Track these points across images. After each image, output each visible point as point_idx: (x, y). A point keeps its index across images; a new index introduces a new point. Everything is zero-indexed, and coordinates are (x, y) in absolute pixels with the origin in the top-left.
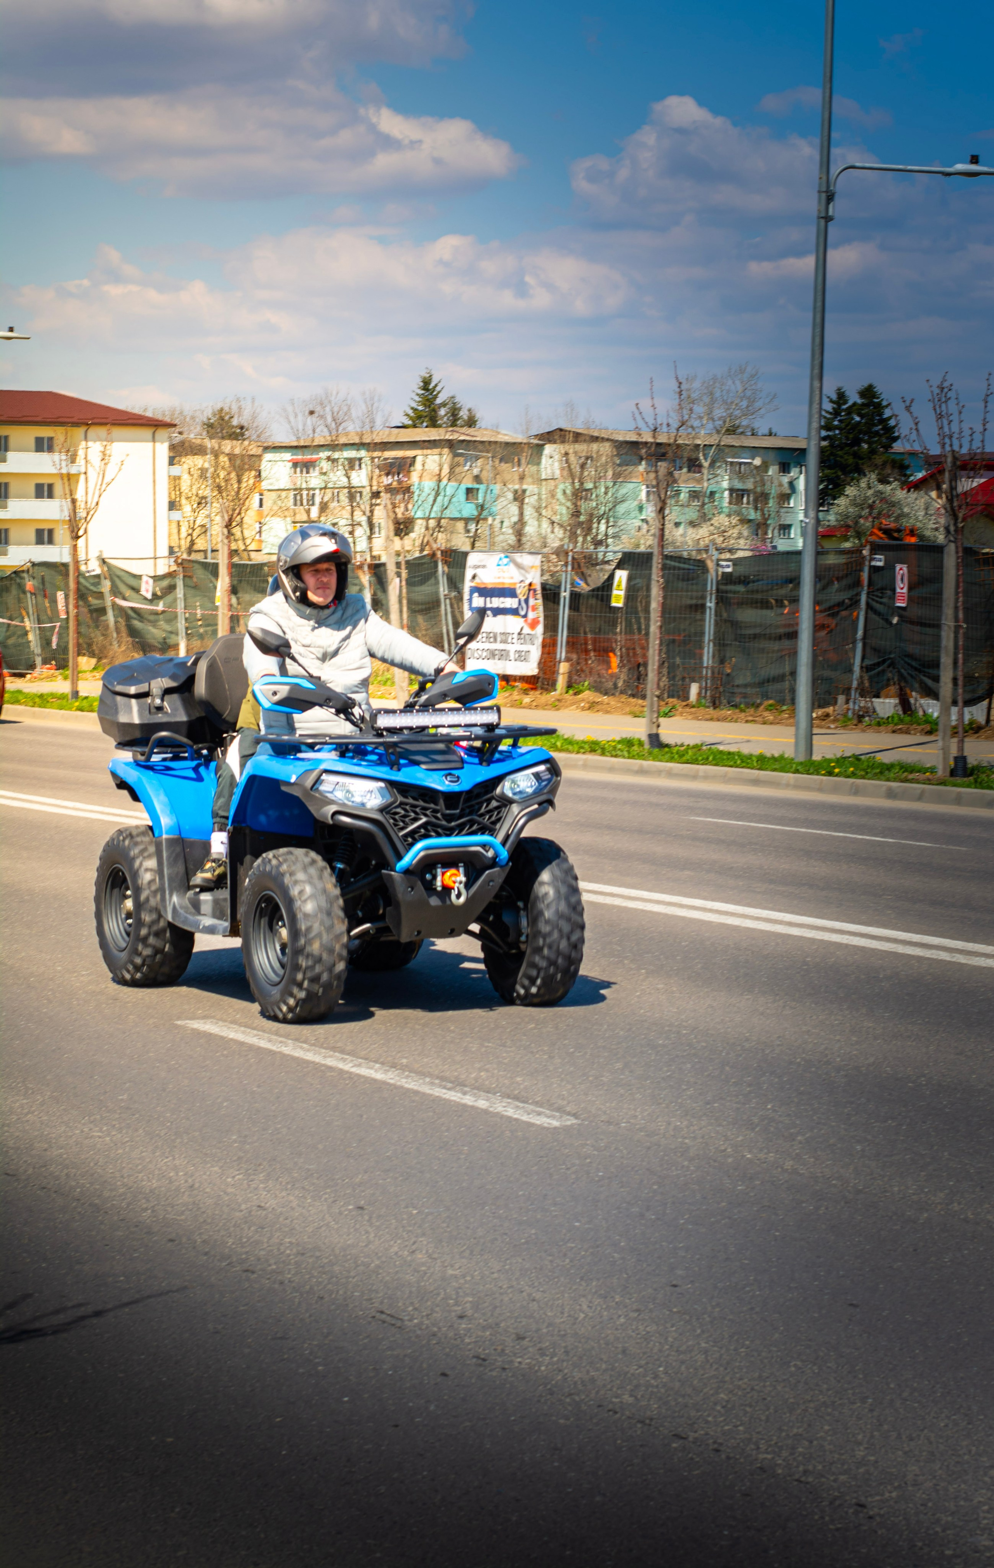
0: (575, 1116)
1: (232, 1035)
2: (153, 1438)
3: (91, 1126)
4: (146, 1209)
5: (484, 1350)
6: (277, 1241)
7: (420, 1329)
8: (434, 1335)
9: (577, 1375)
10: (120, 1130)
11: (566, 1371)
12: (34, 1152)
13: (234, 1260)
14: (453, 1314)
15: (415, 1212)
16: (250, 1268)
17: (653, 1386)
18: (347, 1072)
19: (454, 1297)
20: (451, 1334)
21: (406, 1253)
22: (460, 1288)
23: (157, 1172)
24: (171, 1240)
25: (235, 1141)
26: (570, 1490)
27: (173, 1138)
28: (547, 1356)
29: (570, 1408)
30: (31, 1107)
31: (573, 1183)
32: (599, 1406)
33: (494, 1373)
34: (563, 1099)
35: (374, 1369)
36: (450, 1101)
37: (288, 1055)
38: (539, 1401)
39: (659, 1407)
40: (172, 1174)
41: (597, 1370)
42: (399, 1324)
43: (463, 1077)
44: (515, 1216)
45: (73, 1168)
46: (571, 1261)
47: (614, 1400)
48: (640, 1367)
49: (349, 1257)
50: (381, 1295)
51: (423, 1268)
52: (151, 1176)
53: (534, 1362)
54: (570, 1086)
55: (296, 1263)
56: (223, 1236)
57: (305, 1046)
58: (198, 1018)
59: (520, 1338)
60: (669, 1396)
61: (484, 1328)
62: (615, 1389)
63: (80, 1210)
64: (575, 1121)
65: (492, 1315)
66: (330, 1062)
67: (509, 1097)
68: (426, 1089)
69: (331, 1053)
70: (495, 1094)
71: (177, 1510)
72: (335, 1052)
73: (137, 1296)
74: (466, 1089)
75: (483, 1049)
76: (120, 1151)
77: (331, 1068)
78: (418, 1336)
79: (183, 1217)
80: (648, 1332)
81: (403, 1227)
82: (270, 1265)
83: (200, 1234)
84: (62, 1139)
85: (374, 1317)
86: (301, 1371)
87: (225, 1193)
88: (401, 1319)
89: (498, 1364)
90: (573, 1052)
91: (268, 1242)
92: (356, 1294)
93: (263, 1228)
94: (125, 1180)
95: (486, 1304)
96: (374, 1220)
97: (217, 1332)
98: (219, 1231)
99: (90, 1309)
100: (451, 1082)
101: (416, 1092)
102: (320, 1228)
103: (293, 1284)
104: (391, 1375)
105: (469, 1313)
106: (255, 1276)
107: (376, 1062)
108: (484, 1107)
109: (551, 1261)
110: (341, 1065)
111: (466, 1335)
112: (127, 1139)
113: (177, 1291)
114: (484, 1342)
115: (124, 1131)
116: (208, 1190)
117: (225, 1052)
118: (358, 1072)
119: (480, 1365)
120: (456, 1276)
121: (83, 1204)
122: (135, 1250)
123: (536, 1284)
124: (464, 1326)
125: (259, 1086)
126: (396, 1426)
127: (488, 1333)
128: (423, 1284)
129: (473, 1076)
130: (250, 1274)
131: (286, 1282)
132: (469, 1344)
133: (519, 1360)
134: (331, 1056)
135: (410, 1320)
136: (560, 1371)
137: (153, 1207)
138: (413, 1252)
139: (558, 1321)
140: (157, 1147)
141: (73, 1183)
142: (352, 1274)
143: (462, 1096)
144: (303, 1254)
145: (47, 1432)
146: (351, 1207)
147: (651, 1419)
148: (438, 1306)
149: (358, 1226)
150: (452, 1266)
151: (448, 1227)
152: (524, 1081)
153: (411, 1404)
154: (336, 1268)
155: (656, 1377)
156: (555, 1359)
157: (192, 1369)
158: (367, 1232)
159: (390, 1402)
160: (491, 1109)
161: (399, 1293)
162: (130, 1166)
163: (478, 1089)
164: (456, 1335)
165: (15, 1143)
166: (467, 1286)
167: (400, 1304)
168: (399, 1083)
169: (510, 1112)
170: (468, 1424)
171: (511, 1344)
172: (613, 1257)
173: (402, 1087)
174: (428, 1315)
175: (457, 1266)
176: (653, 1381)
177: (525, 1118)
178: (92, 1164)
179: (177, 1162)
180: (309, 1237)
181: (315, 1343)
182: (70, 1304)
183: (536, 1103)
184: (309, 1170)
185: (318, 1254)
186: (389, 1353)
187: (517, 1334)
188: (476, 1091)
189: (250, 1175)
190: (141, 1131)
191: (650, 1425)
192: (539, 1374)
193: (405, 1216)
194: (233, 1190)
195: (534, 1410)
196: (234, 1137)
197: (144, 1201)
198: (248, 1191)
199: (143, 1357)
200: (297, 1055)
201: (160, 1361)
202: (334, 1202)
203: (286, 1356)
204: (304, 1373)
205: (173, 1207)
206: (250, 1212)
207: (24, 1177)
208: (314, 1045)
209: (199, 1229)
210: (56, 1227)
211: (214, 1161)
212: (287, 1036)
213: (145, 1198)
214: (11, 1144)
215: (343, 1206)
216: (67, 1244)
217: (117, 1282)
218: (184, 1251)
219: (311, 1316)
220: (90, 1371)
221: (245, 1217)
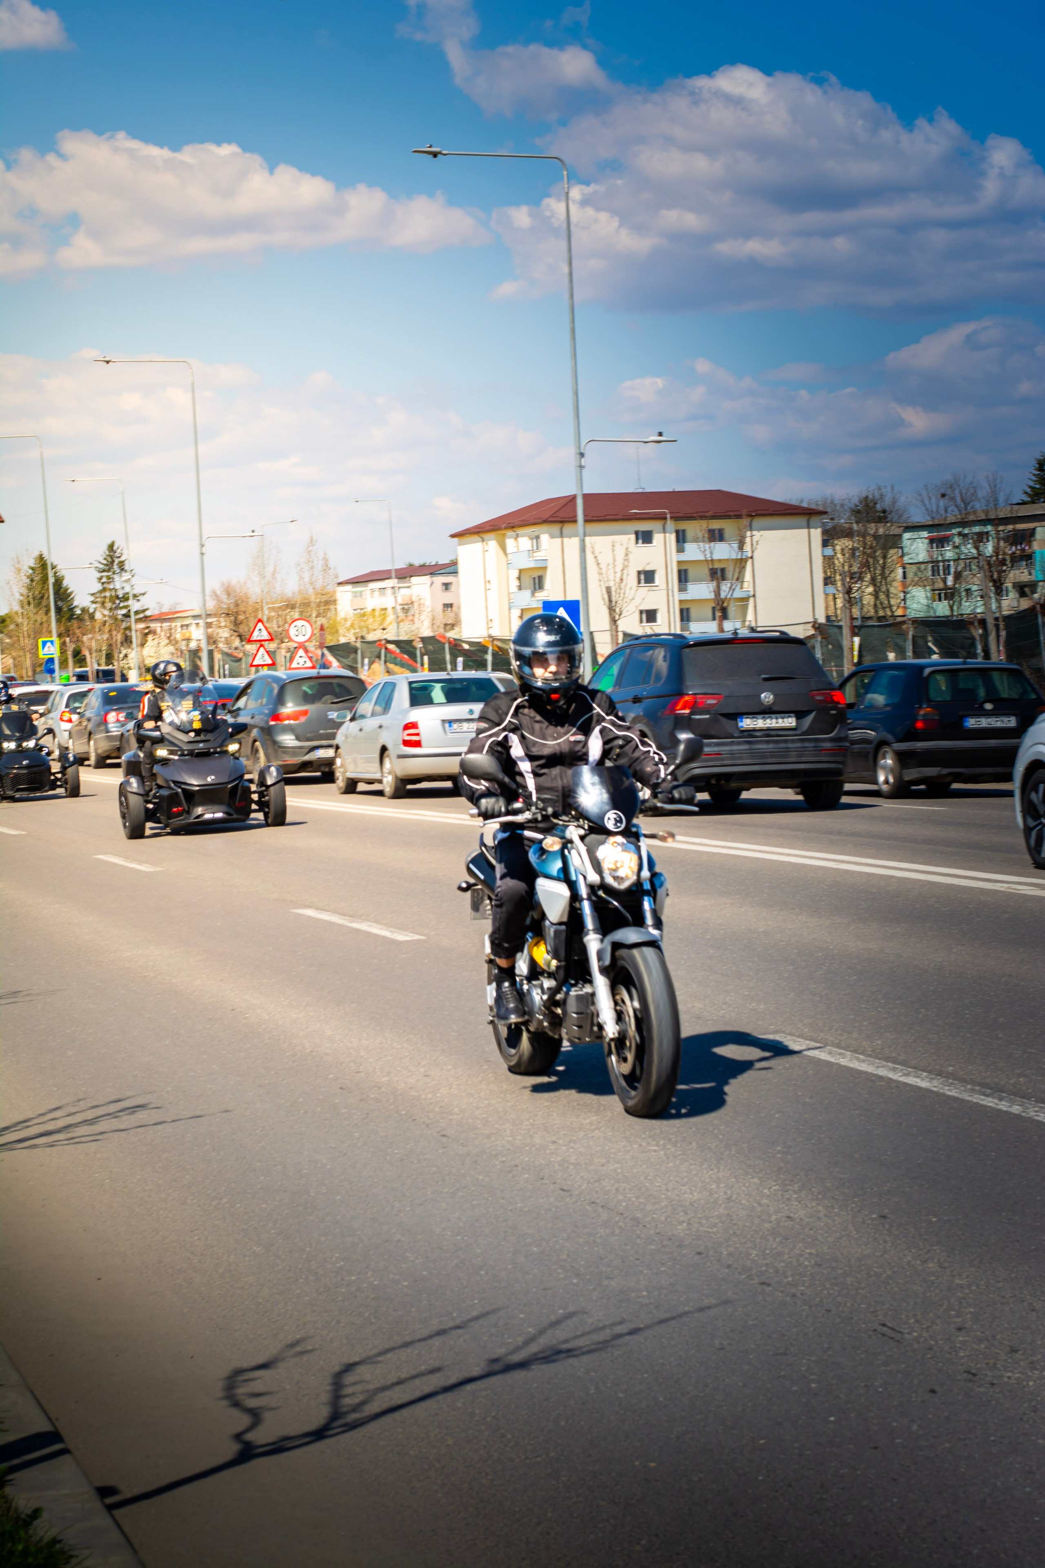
2: (637, 1463)
3: (650, 1140)
4: (683, 1222)
5: (976, 1364)
6: (798, 1252)
7: (918, 1343)
8: (930, 1349)
10: (675, 1144)
12: (593, 1167)
13: (754, 1272)
14: (953, 1326)
15: (934, 1219)
16: (767, 1281)
18: (897, 1081)
19: (957, 1307)
20: (947, 1348)
21: (918, 1262)
22: (964, 1298)
23: (700, 1184)
24: (699, 1253)
25: (779, 1152)
26: (1037, 1519)
27: (722, 1150)
28: (1037, 1369)
33: (982, 1390)
35: (866, 1386)
36: (986, 1106)
37: (845, 1066)
38: (1021, 1419)
40: (713, 1187)
42: (898, 1336)
43: (1003, 1083)
45: (623, 1182)
49: (863, 1268)
50: (888, 1306)
51: (933, 1278)
52: (693, 1189)
53: (1023, 1377)
55: (812, 1275)
56: (748, 1248)
57: (861, 1056)
59: (1014, 1350)
61: (981, 1341)
63: (621, 1224)
65: (991, 1326)
66: (882, 1072)
68: (966, 1097)
69: (885, 1063)
70: (1029, 1099)
71: (643, 1542)
72: (888, 1062)
74: (1004, 1095)
75: (1026, 1055)
76: (672, 1164)
77: (882, 1078)
78: (914, 1350)
79: (715, 1229)
81: (921, 1235)
82: (786, 1277)
83: (727, 1246)
84: (620, 1154)
85: (875, 1330)
86: (795, 1388)
87: (759, 1204)
88: (901, 1332)
89: (987, 1379)
91: (789, 1254)
92: (863, 1306)
93: (787, 1239)
94: (669, 1193)
95: (988, 1315)
96: (894, 1229)
97: (722, 1349)
98: (745, 1243)
100: (991, 1089)
101: (956, 1099)
102: (841, 1238)
103: (805, 1297)
104: (881, 1392)
105: (968, 1325)
106: (771, 1288)
107: (924, 1071)
108: (1017, 1112)
110: (891, 1075)
111: (961, 1348)
112: (680, 1153)
114: (979, 1355)
115: (679, 1145)
116: (743, 1202)
118: (906, 1081)
119: (970, 1380)
120: (961, 1286)
121: (626, 1218)
122: (663, 1264)
123: (1038, 1293)
124: (961, 1339)
125: (811, 1098)
126: (876, 1448)
127: (983, 1346)
128: (928, 1295)
129: (1011, 1082)
130: (765, 1287)
131: (799, 1295)
132: (962, 1358)
133: (1009, 1374)
134: (883, 1067)
135: (909, 1333)
137: (689, 1220)
138: (925, 1261)
140: (705, 1160)
141: (621, 1197)
142: (863, 1285)
143: (998, 1102)
144: (820, 1265)
145: (538, 1456)
146: (874, 1216)
148: (939, 1317)
149: (877, 1236)
150: (960, 1275)
151: (963, 1234)
153: (894, 1424)
154: (849, 1280)
157: (690, 1388)
158: (886, 1241)
159: (876, 1421)
160: (1024, 1114)
161: (904, 1304)
162: (677, 1179)
163: (1015, 1094)
164: (951, 1348)
165: (576, 1159)
166: (971, 1296)
167: (903, 1317)
168: (941, 1091)
170: (947, 1445)
171: (1004, 1358)
173: (944, 1095)
174: (928, 1327)
175: (964, 1275)
178: (642, 1178)
179: (721, 1175)
180: (829, 1248)
181: (813, 1359)
184: (842, 1179)
185: (834, 1265)
186: (883, 1368)
187: (1011, 1347)
188: (1012, 1097)
189: (786, 1185)
190: (694, 1144)
192: (1026, 1390)
193: (924, 1225)
194: (767, 1201)
195: (1015, 1429)
196: (779, 1148)
197: (682, 1214)
198: (781, 1202)
199: (646, 1375)
200: (852, 1066)
201: (661, 1380)
202: (859, 1211)
203: (783, 1373)
204: (796, 1391)
205: (707, 1220)
206: (778, 1223)
207: (577, 1192)
208: (870, 1056)
209: (727, 1241)
210: (595, 1242)
211: (755, 1172)
212: (846, 1048)
213: (683, 1211)
214: (573, 1160)
215: (866, 1216)
216: (602, 1259)
217: (639, 1297)
218: (709, 1264)
219: (815, 1330)
220: (592, 1392)
221: (773, 1228)
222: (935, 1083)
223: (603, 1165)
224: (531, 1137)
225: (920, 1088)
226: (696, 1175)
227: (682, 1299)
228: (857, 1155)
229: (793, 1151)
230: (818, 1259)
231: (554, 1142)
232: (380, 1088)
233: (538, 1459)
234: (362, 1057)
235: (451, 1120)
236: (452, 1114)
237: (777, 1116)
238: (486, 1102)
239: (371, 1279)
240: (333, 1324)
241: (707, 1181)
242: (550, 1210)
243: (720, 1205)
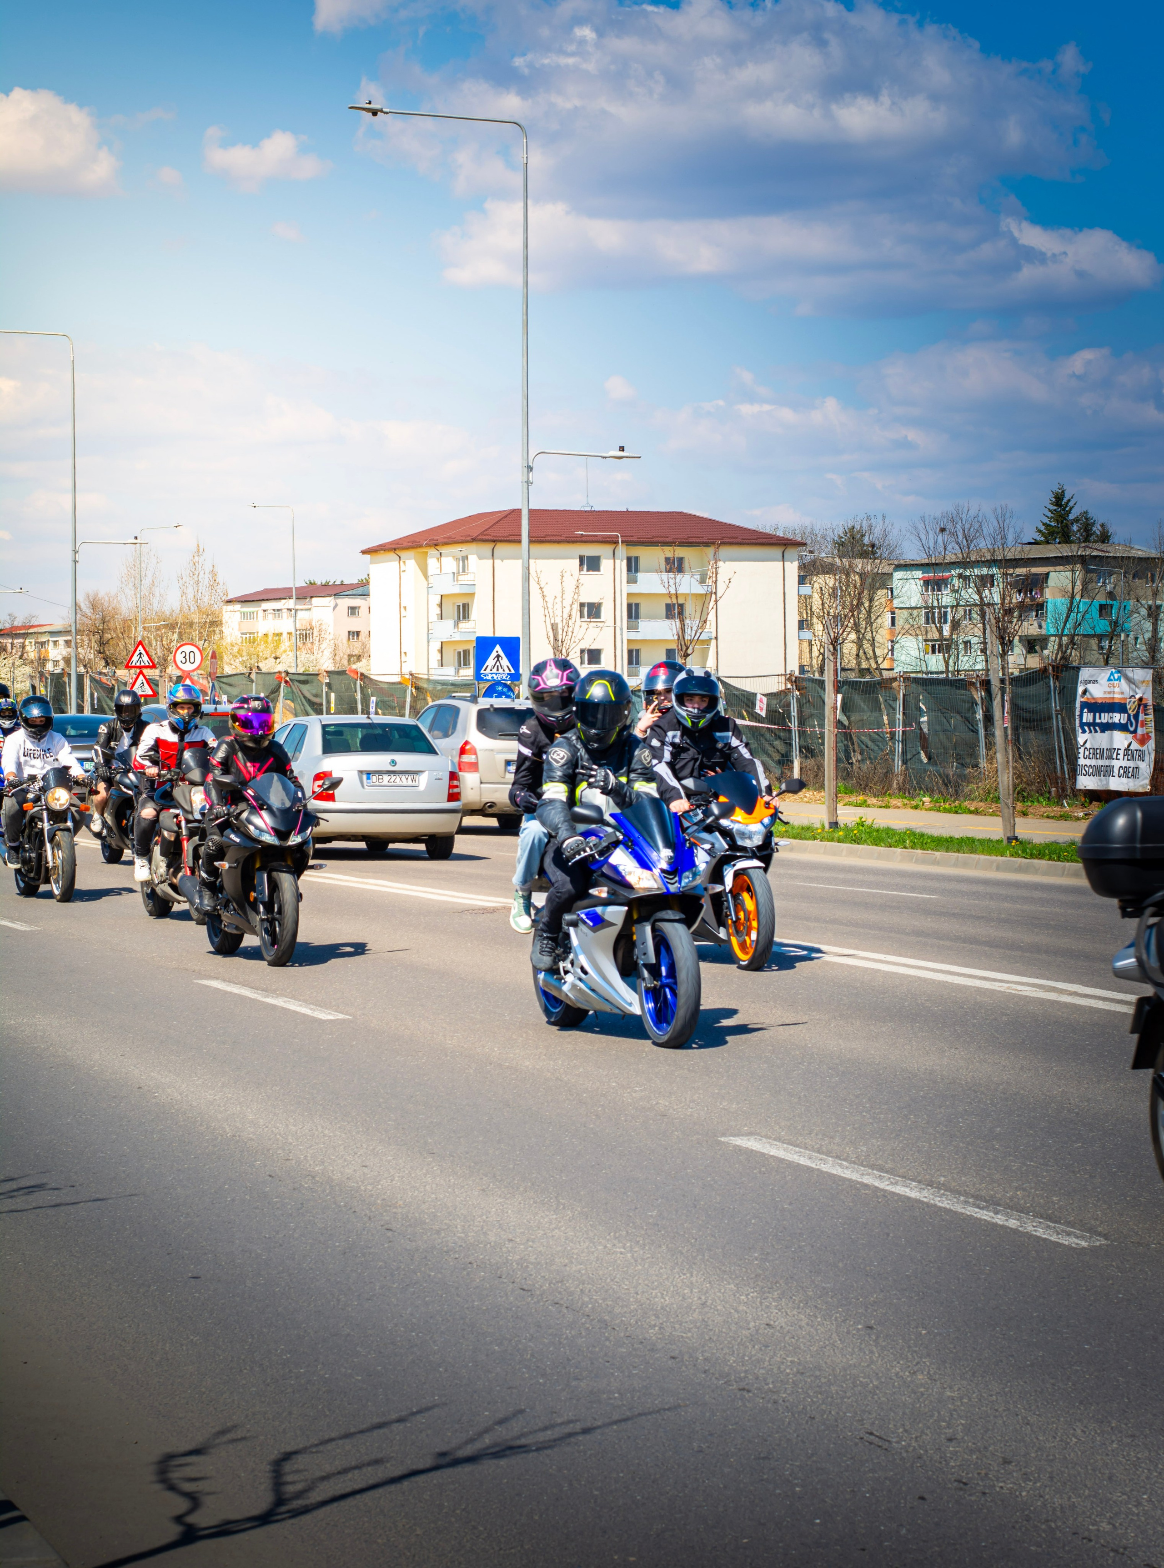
0: (1106, 1237)
1: (773, 1152)
2: (616, 1557)
3: (616, 1242)
4: (655, 1326)
5: (967, 1474)
6: (779, 1359)
7: (907, 1451)
8: (920, 1458)
9: (1057, 1501)
10: (643, 1247)
11: (1047, 1497)
12: (554, 1267)
13: (732, 1377)
14: (943, 1436)
15: (923, 1332)
16: (746, 1387)
17: (1133, 1514)
18: (883, 1190)
19: (946, 1419)
20: (937, 1457)
21: (907, 1373)
22: (955, 1410)
23: (671, 1289)
24: (673, 1358)
25: (756, 1259)
27: (694, 1254)
28: (1030, 1480)
29: (1044, 1535)
30: (560, 1222)
31: (1091, 1305)
32: (1074, 1534)
33: (973, 1498)
34: (1097, 1219)
35: (853, 1491)
36: (980, 1219)
37: (827, 1172)
38: (1014, 1527)
39: (1136, 1536)
40: (686, 1291)
41: (1080, 1496)
42: (886, 1445)
43: (998, 1196)
44: (1025, 1338)
45: (588, 1284)
46: (1073, 1385)
47: (1091, 1527)
48: (1123, 1494)
49: (847, 1377)
50: (874, 1415)
51: (922, 1390)
52: (664, 1293)
53: (1015, 1487)
54: (1105, 1206)
55: (794, 1382)
56: (725, 1354)
57: (844, 1163)
58: (743, 1135)
59: (1006, 1462)
60: (1148, 1524)
61: (972, 1452)
62: (1093, 1517)
63: (587, 1326)
64: (1104, 1242)
65: (982, 1438)
66: (867, 1180)
67: (1042, 1217)
68: (959, 1208)
69: (869, 1171)
70: (1027, 1214)
72: (873, 1170)
73: (628, 1414)
74: (999, 1208)
75: (1024, 1168)
76: (640, 1267)
77: (866, 1186)
78: (902, 1459)
79: (689, 1335)
80: (1139, 1458)
81: (909, 1347)
82: (767, 1384)
83: (703, 1352)
84: (584, 1254)
85: (862, 1438)
86: (778, 1491)
87: (737, 1311)
88: (888, 1441)
89: (978, 1488)
90: (1115, 1172)
91: (769, 1361)
92: (848, 1414)
93: (767, 1346)
94: (639, 1297)
95: (979, 1427)
96: (881, 1340)
97: (701, 1451)
98: (722, 1349)
99: (578, 1427)
100: (986, 1201)
101: (948, 1211)
102: (823, 1347)
103: (786, 1404)
104: (867, 1498)
105: (959, 1436)
106: (751, 1395)
107: (912, 1180)
108: (1014, 1227)
109: (1053, 1385)
110: (876, 1184)
111: (951, 1458)
112: (648, 1256)
113: (669, 1409)
114: (969, 1465)
115: (647, 1248)
116: (719, 1308)
117: (763, 1169)
118: (893, 1190)
119: (961, 1489)
120: (951, 1398)
121: (592, 1320)
123: (1033, 1408)
124: (951, 1449)
125: (790, 1204)
126: (863, 1550)
127: (974, 1457)
128: (917, 1405)
129: (1007, 1195)
130: (745, 1393)
131: (781, 1401)
132: (953, 1467)
133: (1001, 1484)
134: (868, 1174)
135: (897, 1442)
136: (1041, 1496)
137: (662, 1324)
138: (915, 1373)
139: (1048, 1445)
140: (677, 1264)
141: (586, 1299)
142: (849, 1394)
143: (993, 1216)
144: (802, 1373)
145: (512, 1548)
146: (860, 1327)
147: (1125, 1548)
148: (929, 1428)
149: (862, 1346)
150: (951, 1388)
151: (955, 1348)
152: (1059, 1201)
153: (882, 1528)
154: (833, 1389)
155: (1138, 1504)
156: (1038, 1485)
157: (668, 1488)
158: (872, 1352)
159: (862, 1525)
160: (1020, 1229)
161: (892, 1414)
162: (646, 1282)
163: (1012, 1209)
164: (941, 1458)
165: (535, 1259)
166: (962, 1408)
167: (890, 1426)
168: (931, 1202)
169: (1040, 1232)
170: (937, 1549)
171: (996, 1469)
172: (1118, 1381)
173: (935, 1205)
174: (916, 1438)
175: (955, 1388)
176: (1134, 1509)
177: (1054, 1238)
178: (609, 1280)
179: (694, 1279)
180: (812, 1356)
181: (797, 1464)
182: (559, 1421)
183: (1069, 1224)
184: (824, 1288)
185: (818, 1373)
186: (871, 1475)
187: (1004, 1458)
188: (1008, 1210)
189: (764, 1293)
190: (664, 1247)
191: (1123, 1554)
192: (1019, 1499)
193: (912, 1337)
194: (744, 1308)
195: (1006, 1536)
196: (756, 1255)
197: (653, 1318)
198: (759, 1309)
199: (621, 1475)
200: (835, 1172)
201: (637, 1480)
202: (844, 1321)
203: (765, 1477)
204: (780, 1494)
205: (681, 1325)
206: (757, 1331)
207: (538, 1293)
208: (854, 1163)
209: (703, 1346)
210: (560, 1343)
211: (731, 1278)
212: (828, 1153)
213: (655, 1315)
214: (532, 1259)
215: (852, 1326)
216: (568, 1359)
217: (611, 1399)
218: (684, 1368)
219: (798, 1436)
220: (565, 1489)
221: (751, 1335)
222: (925, 1193)
223: (565, 1265)
224: (485, 1234)
225: (909, 1198)
226: (667, 1279)
227: (656, 1402)
228: (840, 1265)
229: (771, 1258)
230: (801, 1368)
231: (510, 1240)
232: (313, 1177)
233: (513, 1551)
234: (291, 1144)
235: (395, 1213)
236: (396, 1207)
237: (753, 1221)
238: (433, 1196)
239: (321, 1373)
240: (284, 1415)
241: (680, 1285)
242: (510, 1310)
243: (695, 1310)
